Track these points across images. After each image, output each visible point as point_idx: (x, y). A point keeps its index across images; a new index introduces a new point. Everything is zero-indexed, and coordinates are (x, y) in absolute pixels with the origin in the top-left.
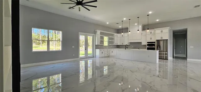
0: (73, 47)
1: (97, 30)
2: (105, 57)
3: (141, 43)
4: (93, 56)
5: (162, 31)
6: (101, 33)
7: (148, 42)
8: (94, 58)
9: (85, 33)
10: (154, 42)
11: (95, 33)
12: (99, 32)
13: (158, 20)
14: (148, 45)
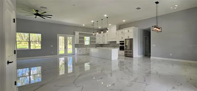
0: (52, 46)
1: (75, 32)
2: (83, 55)
3: (116, 42)
4: (73, 54)
5: (128, 31)
6: (80, 34)
7: (120, 41)
8: (74, 55)
9: (64, 35)
10: (124, 41)
11: (74, 34)
12: (77, 33)
13: (124, 21)
14: (121, 44)
